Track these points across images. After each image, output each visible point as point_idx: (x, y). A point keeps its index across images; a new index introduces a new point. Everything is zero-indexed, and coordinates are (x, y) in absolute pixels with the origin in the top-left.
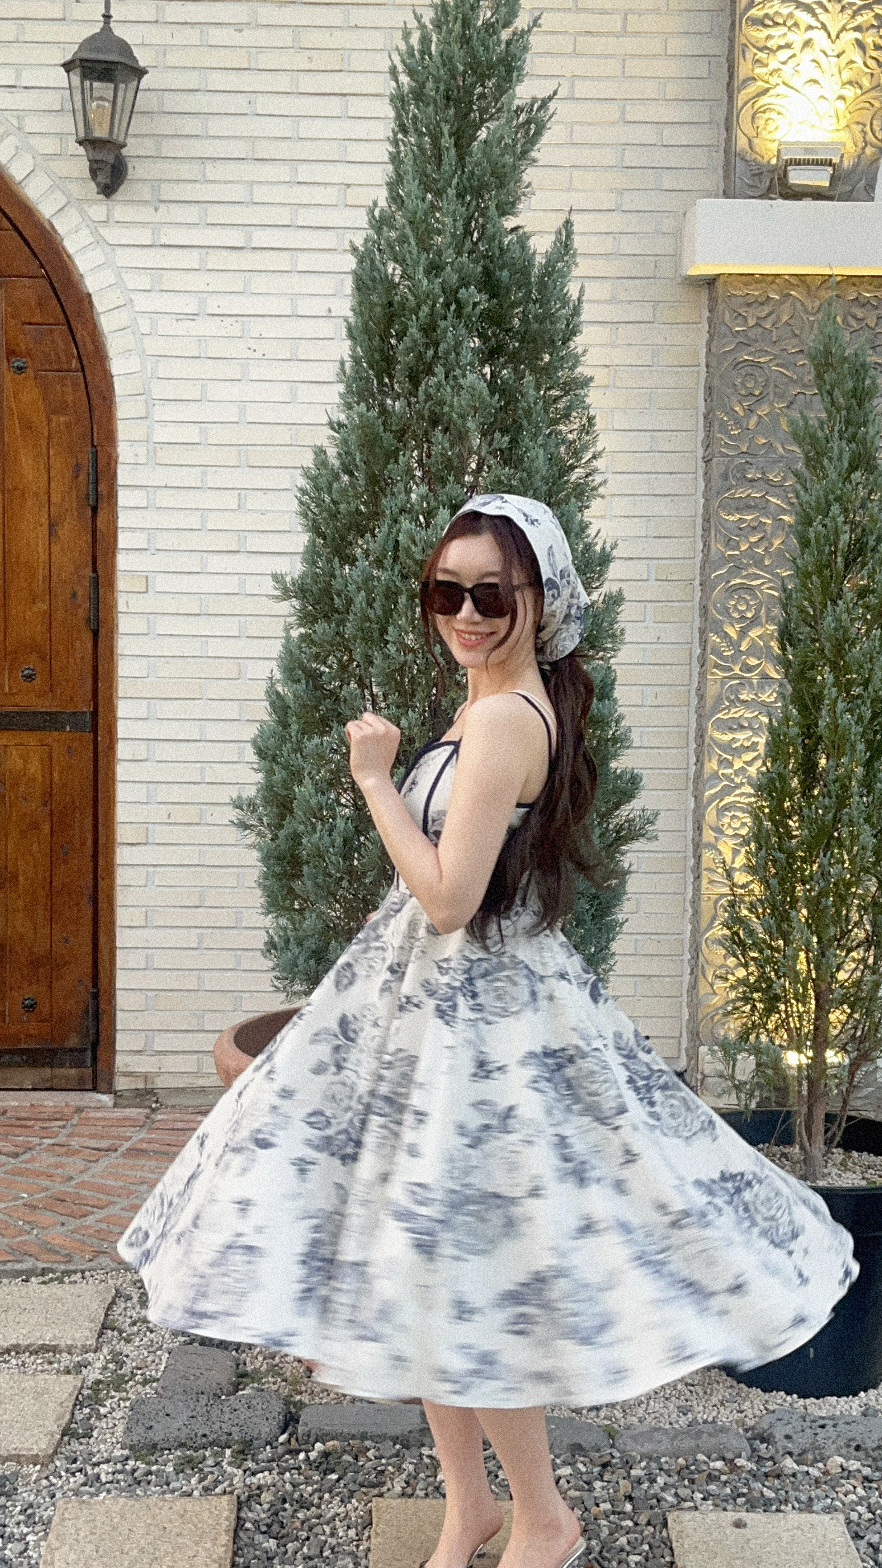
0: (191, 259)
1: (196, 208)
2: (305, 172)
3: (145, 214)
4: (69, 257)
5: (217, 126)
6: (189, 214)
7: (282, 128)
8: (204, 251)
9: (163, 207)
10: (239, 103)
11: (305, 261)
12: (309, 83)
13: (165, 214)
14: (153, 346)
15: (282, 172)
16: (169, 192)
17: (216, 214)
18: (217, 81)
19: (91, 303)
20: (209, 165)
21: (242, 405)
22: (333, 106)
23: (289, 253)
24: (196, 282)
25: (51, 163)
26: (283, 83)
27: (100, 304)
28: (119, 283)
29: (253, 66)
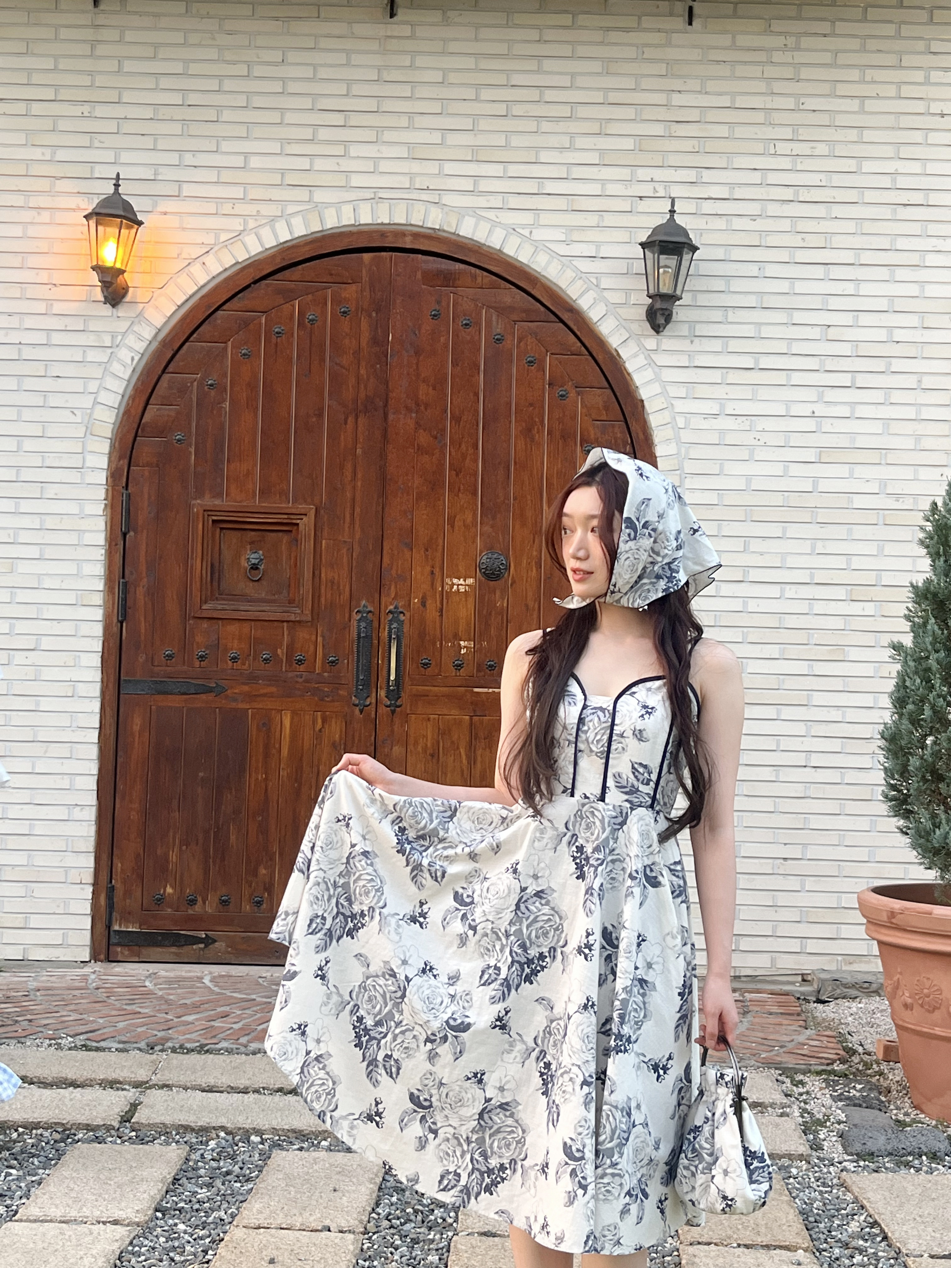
0: (716, 376)
1: (719, 341)
2: (798, 317)
3: (684, 345)
4: (629, 374)
5: (736, 285)
6: (717, 345)
7: (784, 286)
8: (725, 371)
9: (696, 340)
10: (753, 270)
11: (797, 378)
12: (801, 256)
13: (698, 345)
14: (686, 436)
15: (781, 317)
16: (701, 330)
17: (733, 345)
18: (737, 254)
19: (643, 406)
20: (730, 312)
21: (749, 478)
22: (819, 272)
23: (785, 372)
24: (720, 392)
25: (618, 310)
26: (784, 256)
27: (649, 407)
28: (664, 393)
29: (763, 244)
